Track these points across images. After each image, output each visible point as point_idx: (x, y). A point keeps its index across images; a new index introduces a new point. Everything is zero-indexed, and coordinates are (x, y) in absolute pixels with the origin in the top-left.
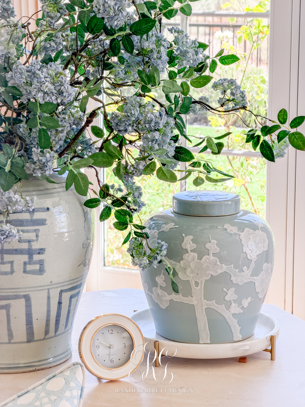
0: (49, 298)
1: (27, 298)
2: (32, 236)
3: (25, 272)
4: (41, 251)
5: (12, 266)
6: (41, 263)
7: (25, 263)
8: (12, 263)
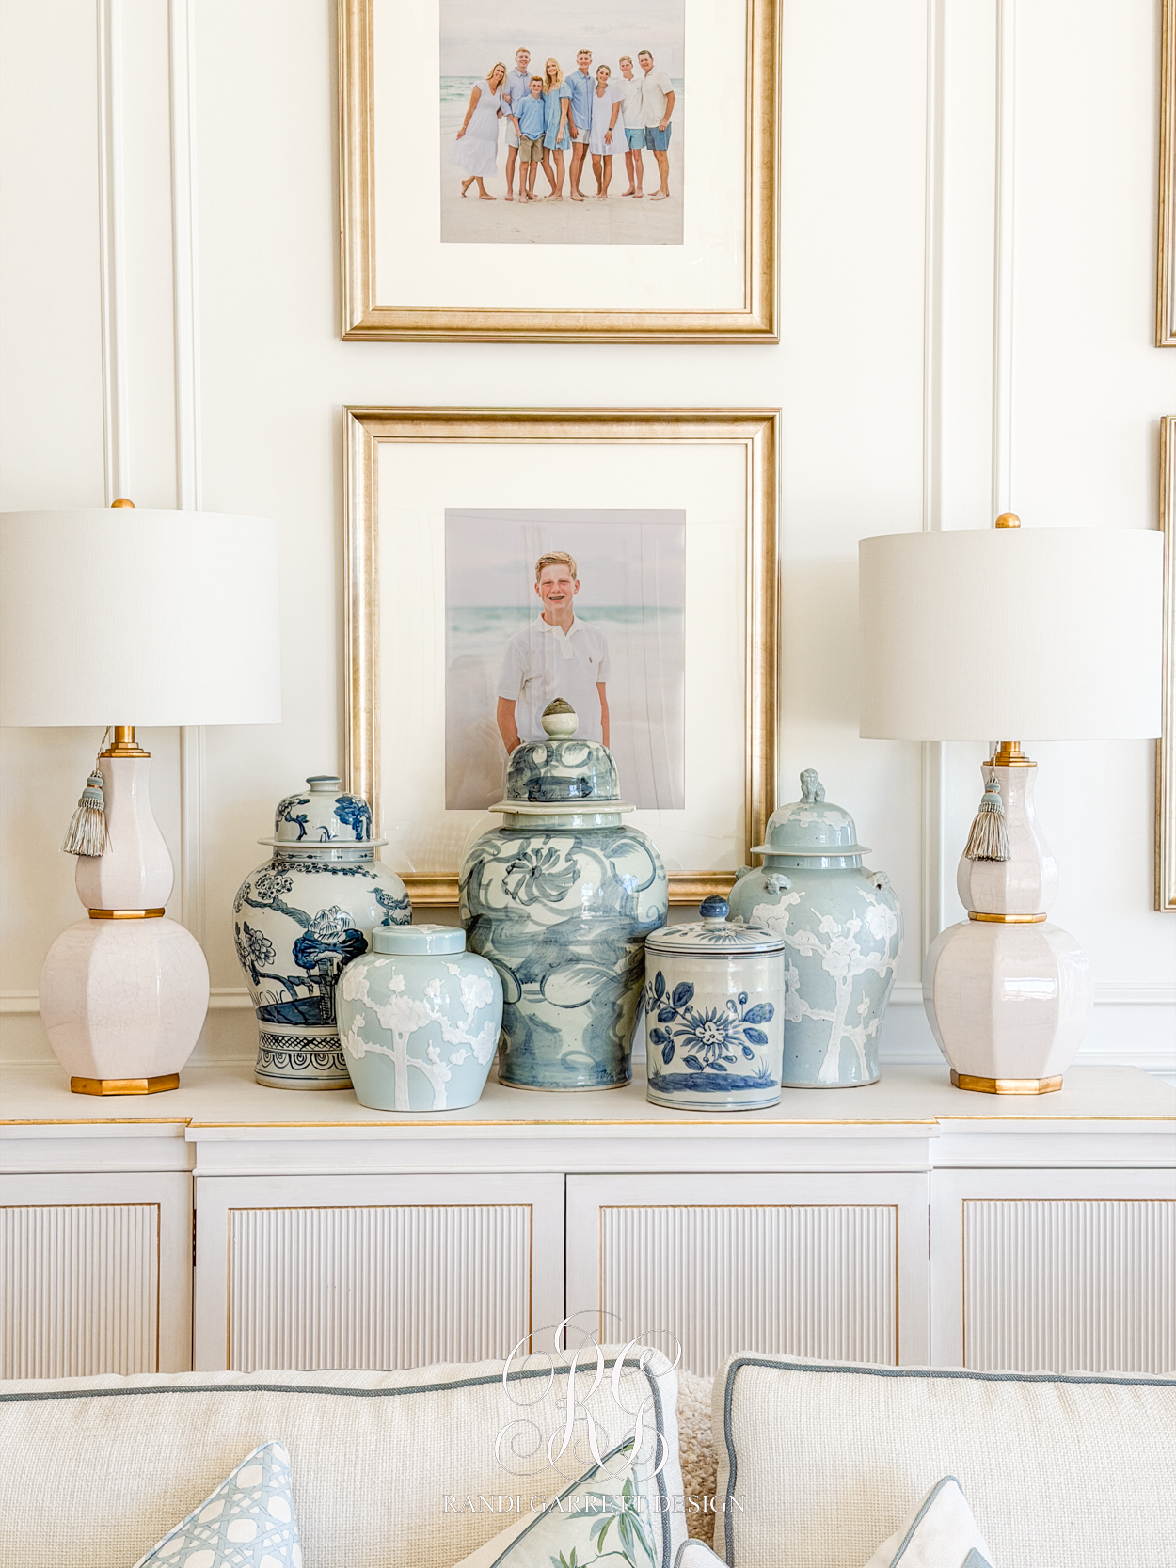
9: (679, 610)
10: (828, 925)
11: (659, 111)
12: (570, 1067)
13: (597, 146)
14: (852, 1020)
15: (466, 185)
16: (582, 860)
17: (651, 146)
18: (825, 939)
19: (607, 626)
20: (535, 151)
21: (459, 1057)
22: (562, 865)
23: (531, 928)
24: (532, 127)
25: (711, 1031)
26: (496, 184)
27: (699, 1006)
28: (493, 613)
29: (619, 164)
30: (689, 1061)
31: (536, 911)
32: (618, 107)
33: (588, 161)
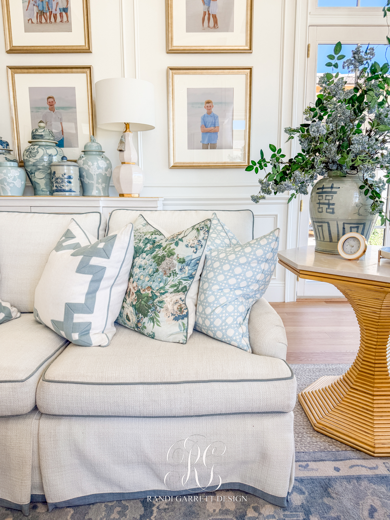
0: (338, 225)
1: (328, 223)
2: (330, 198)
3: (327, 212)
4: (333, 204)
5: (322, 209)
6: (333, 209)
7: (327, 208)
8: (322, 208)
9: (76, 108)
10: (90, 163)
11: (66, 5)
12: (43, 191)
13: (54, 12)
14: (98, 183)
15: (29, 20)
16: (40, 150)
17: (65, 12)
18: (89, 166)
19: (61, 111)
20: (41, 13)
21: (12, 185)
22: (36, 150)
23: (30, 163)
24: (41, 8)
25: (59, 180)
26: (34, 20)
27: (57, 175)
28: (39, 108)
29: (58, 15)
30: (56, 186)
31: (31, 159)
32: (57, 3)
33: (52, 15)
